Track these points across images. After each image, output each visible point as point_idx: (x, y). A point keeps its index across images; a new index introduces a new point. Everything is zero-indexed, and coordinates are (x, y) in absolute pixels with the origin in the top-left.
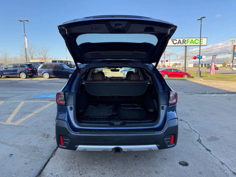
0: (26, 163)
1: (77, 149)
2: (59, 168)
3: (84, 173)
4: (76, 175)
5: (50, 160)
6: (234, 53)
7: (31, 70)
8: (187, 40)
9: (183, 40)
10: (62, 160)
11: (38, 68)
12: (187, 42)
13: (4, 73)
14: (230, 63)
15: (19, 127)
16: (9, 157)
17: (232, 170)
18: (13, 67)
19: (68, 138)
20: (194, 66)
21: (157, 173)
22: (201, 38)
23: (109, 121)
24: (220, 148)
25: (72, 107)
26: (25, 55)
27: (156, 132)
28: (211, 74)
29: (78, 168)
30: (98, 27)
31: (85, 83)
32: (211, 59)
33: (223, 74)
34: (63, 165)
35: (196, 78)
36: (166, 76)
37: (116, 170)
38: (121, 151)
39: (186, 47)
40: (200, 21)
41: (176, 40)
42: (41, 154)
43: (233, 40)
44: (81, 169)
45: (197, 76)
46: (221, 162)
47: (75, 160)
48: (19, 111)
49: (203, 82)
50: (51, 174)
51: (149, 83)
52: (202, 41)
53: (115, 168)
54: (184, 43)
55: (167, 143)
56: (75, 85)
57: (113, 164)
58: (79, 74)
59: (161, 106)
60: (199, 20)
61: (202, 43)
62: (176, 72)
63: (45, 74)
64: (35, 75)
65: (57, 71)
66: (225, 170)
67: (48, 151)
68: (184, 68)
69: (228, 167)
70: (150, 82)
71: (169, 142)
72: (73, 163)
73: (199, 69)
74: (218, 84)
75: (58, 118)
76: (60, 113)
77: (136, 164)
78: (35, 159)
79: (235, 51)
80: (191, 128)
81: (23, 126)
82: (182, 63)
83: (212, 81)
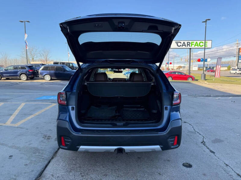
0: (26, 165)
1: (79, 150)
2: (59, 169)
3: (86, 174)
4: (78, 177)
5: (51, 161)
6: (238, 56)
7: (32, 72)
8: (192, 42)
9: (188, 43)
10: (63, 161)
11: (39, 70)
12: (192, 44)
13: (4, 75)
14: (235, 66)
15: (19, 128)
16: (9, 158)
17: (236, 172)
18: (14, 69)
19: (69, 138)
20: (198, 69)
21: (160, 174)
22: (205, 40)
23: (112, 121)
24: (224, 150)
25: (74, 107)
26: (26, 57)
27: (159, 133)
28: (216, 77)
29: (80, 170)
30: (100, 25)
31: (87, 83)
32: (216, 62)
33: (228, 77)
34: (64, 167)
35: (200, 81)
36: (170, 79)
37: (118, 171)
38: (124, 152)
39: (191, 50)
40: (205, 23)
41: (181, 43)
42: (42, 155)
43: (239, 43)
44: (82, 171)
45: (201, 79)
46: (225, 163)
47: (76, 161)
48: (19, 112)
49: (207, 85)
50: (52, 175)
51: (153, 84)
52: (207, 44)
53: (117, 170)
54: (188, 45)
55: (171, 144)
56: (76, 85)
57: (115, 165)
58: (81, 74)
59: (165, 106)
60: (203, 22)
61: (207, 46)
62: (180, 75)
63: (46, 76)
64: (36, 77)
65: (59, 73)
66: (229, 172)
67: (49, 152)
68: (188, 71)
69: (232, 169)
70: (154, 82)
71: (173, 142)
72: (74, 164)
73: (204, 72)
74: (222, 87)
75: (60, 118)
76: (62, 113)
77: (138, 165)
78: (35, 161)
79: (240, 54)
80: (194, 130)
81: (23, 127)
82: (186, 66)
83: (216, 84)
